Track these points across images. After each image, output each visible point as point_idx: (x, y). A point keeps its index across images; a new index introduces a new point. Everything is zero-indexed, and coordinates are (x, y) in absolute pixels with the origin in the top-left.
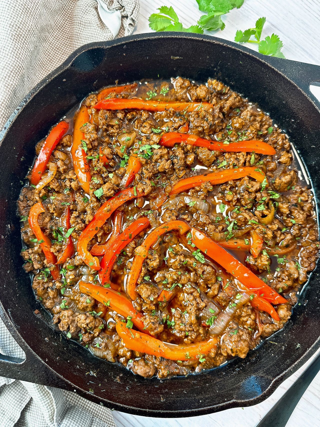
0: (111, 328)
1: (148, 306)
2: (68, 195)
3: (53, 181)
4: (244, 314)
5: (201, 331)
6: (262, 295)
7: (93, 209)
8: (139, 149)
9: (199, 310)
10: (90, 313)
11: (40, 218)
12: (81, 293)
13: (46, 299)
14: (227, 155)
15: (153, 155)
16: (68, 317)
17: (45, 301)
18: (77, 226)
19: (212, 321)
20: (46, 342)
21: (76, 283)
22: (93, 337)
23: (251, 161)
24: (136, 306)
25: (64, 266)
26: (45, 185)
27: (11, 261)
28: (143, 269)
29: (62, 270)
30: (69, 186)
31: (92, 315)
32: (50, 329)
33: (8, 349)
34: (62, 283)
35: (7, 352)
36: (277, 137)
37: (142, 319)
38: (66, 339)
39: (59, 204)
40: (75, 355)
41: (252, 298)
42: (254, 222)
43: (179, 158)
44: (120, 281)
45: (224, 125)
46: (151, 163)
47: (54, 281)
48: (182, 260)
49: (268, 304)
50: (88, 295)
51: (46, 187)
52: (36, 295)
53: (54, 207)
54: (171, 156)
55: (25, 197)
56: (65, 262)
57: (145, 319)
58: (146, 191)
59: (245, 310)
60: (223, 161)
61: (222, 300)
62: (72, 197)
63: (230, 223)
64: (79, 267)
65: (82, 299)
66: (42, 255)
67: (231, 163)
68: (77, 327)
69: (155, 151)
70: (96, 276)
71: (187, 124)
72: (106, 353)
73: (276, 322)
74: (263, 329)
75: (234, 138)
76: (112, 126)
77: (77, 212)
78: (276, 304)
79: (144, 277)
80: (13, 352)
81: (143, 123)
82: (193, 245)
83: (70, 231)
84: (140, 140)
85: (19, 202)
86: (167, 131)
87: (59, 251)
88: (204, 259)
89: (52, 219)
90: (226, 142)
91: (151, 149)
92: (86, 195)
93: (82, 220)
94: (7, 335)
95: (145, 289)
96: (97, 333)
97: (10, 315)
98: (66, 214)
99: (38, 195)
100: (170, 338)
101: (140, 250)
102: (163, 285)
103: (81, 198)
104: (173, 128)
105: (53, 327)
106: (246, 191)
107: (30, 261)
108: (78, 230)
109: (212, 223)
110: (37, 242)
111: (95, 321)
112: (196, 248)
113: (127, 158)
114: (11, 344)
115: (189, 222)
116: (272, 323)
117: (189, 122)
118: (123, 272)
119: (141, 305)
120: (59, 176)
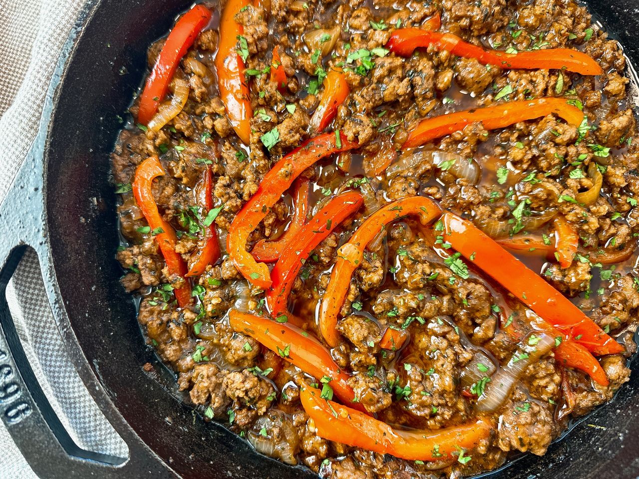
0: (290, 399)
1: (362, 357)
2: (209, 144)
3: (182, 116)
4: (542, 373)
5: (461, 406)
6: (579, 337)
7: (257, 172)
8: (345, 58)
9: (459, 365)
10: (250, 370)
11: (156, 186)
12: (234, 333)
13: (166, 344)
14: (512, 75)
15: (374, 68)
16: (208, 377)
17: (163, 346)
18: (228, 203)
19: (483, 386)
20: (167, 425)
21: (224, 313)
22: (256, 417)
23: (557, 86)
24: (338, 357)
25: (201, 281)
26: (165, 122)
27: (97, 267)
28: (353, 287)
29: (197, 290)
30: (210, 127)
31: (254, 373)
32: (174, 402)
33: (93, 439)
34: (196, 312)
35: (89, 444)
36: (602, 45)
37: (350, 382)
38: (204, 420)
39: (192, 161)
40: (222, 451)
41: (558, 342)
42: (568, 198)
43: (424, 75)
44: (304, 312)
45: (507, 20)
46: (370, 83)
47: (180, 309)
48: (428, 271)
49: (588, 355)
50: (248, 336)
51: (168, 127)
52: (146, 335)
53: (184, 165)
54: (410, 70)
55: (125, 146)
56: (203, 271)
57: (356, 382)
58: (362, 137)
59: (544, 366)
60: (503, 87)
61: (501, 347)
62: (216, 149)
63: (518, 202)
64: (229, 283)
65: (235, 344)
66: (159, 257)
67: (520, 89)
68: (225, 396)
69: (379, 61)
70: (262, 301)
71: (437, 15)
72: (279, 447)
73: (599, 389)
74: (575, 400)
75: (524, 45)
76: (296, 14)
77: (227, 177)
78: (603, 353)
79: (352, 303)
80: (102, 445)
81: (352, 12)
82: (448, 245)
83: (213, 213)
84: (348, 40)
85: (115, 155)
86: (398, 26)
87: (192, 252)
88: (466, 271)
89: (177, 189)
90: (511, 51)
91: (370, 55)
92: (242, 146)
93: (236, 192)
94: (90, 411)
95: (357, 326)
96: (264, 409)
97: (98, 371)
98: (205, 179)
99: (152, 142)
100: (400, 419)
101: (349, 251)
102: (389, 319)
103: (233, 153)
104: (410, 21)
105: (179, 397)
106: (551, 141)
107: (135, 270)
108: (230, 211)
109: (485, 202)
110: (149, 233)
111: (260, 385)
112: (452, 251)
113: (323, 75)
114: (98, 428)
115: (439, 200)
116: (591, 390)
117: (441, 11)
118: (312, 295)
119: (347, 356)
120: (192, 107)
